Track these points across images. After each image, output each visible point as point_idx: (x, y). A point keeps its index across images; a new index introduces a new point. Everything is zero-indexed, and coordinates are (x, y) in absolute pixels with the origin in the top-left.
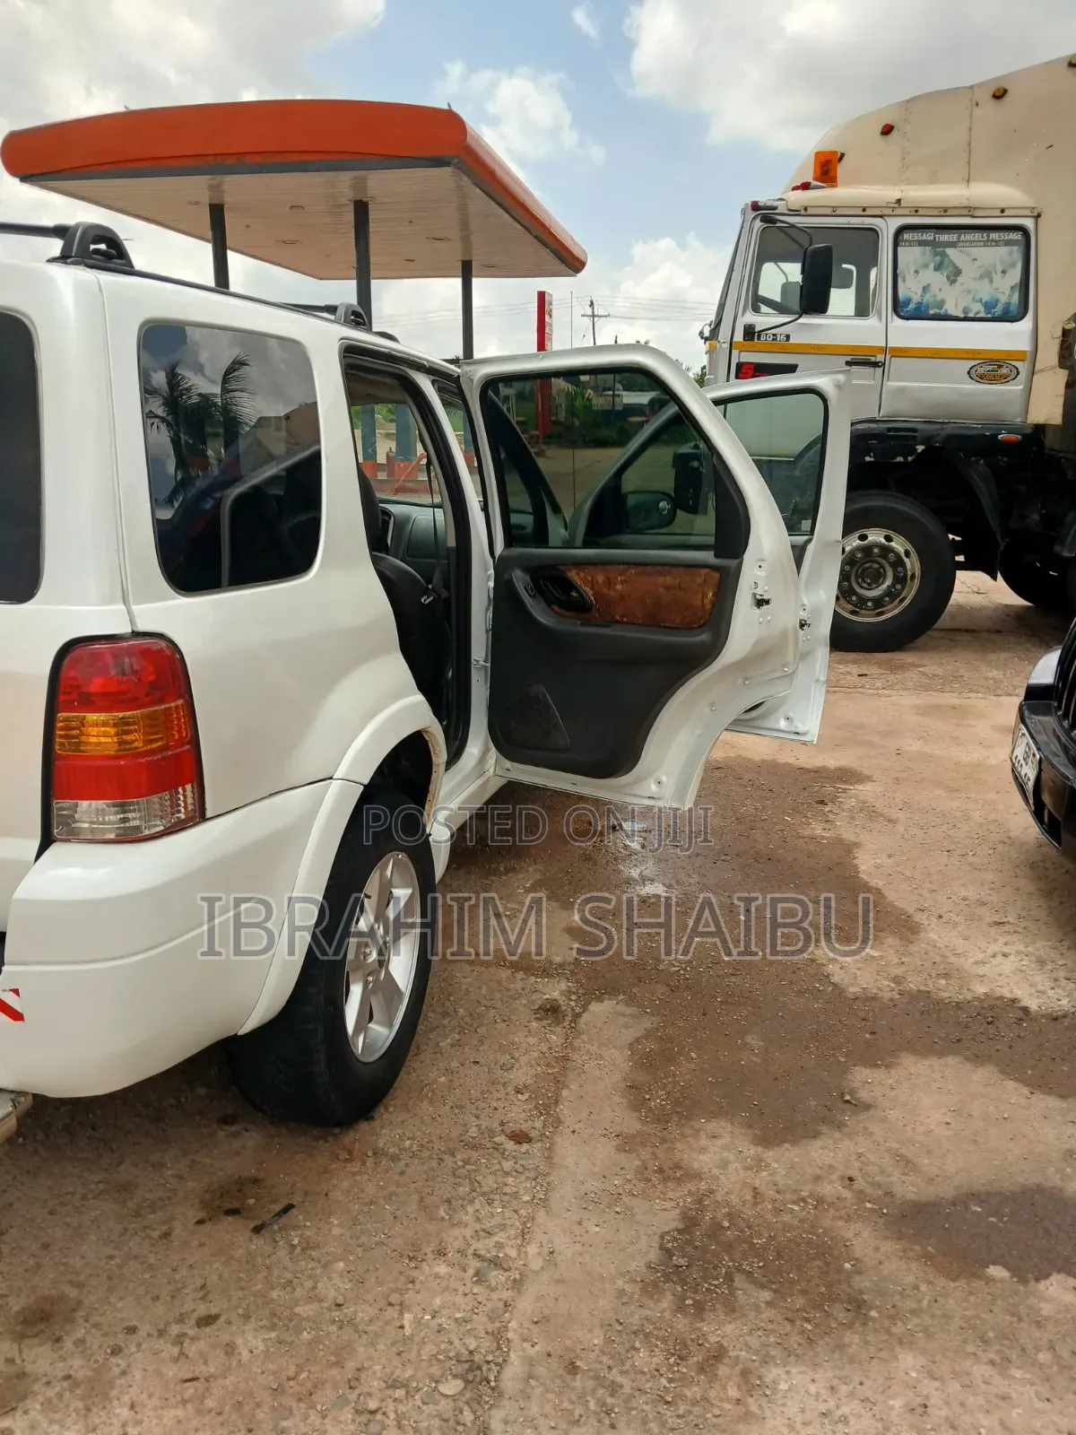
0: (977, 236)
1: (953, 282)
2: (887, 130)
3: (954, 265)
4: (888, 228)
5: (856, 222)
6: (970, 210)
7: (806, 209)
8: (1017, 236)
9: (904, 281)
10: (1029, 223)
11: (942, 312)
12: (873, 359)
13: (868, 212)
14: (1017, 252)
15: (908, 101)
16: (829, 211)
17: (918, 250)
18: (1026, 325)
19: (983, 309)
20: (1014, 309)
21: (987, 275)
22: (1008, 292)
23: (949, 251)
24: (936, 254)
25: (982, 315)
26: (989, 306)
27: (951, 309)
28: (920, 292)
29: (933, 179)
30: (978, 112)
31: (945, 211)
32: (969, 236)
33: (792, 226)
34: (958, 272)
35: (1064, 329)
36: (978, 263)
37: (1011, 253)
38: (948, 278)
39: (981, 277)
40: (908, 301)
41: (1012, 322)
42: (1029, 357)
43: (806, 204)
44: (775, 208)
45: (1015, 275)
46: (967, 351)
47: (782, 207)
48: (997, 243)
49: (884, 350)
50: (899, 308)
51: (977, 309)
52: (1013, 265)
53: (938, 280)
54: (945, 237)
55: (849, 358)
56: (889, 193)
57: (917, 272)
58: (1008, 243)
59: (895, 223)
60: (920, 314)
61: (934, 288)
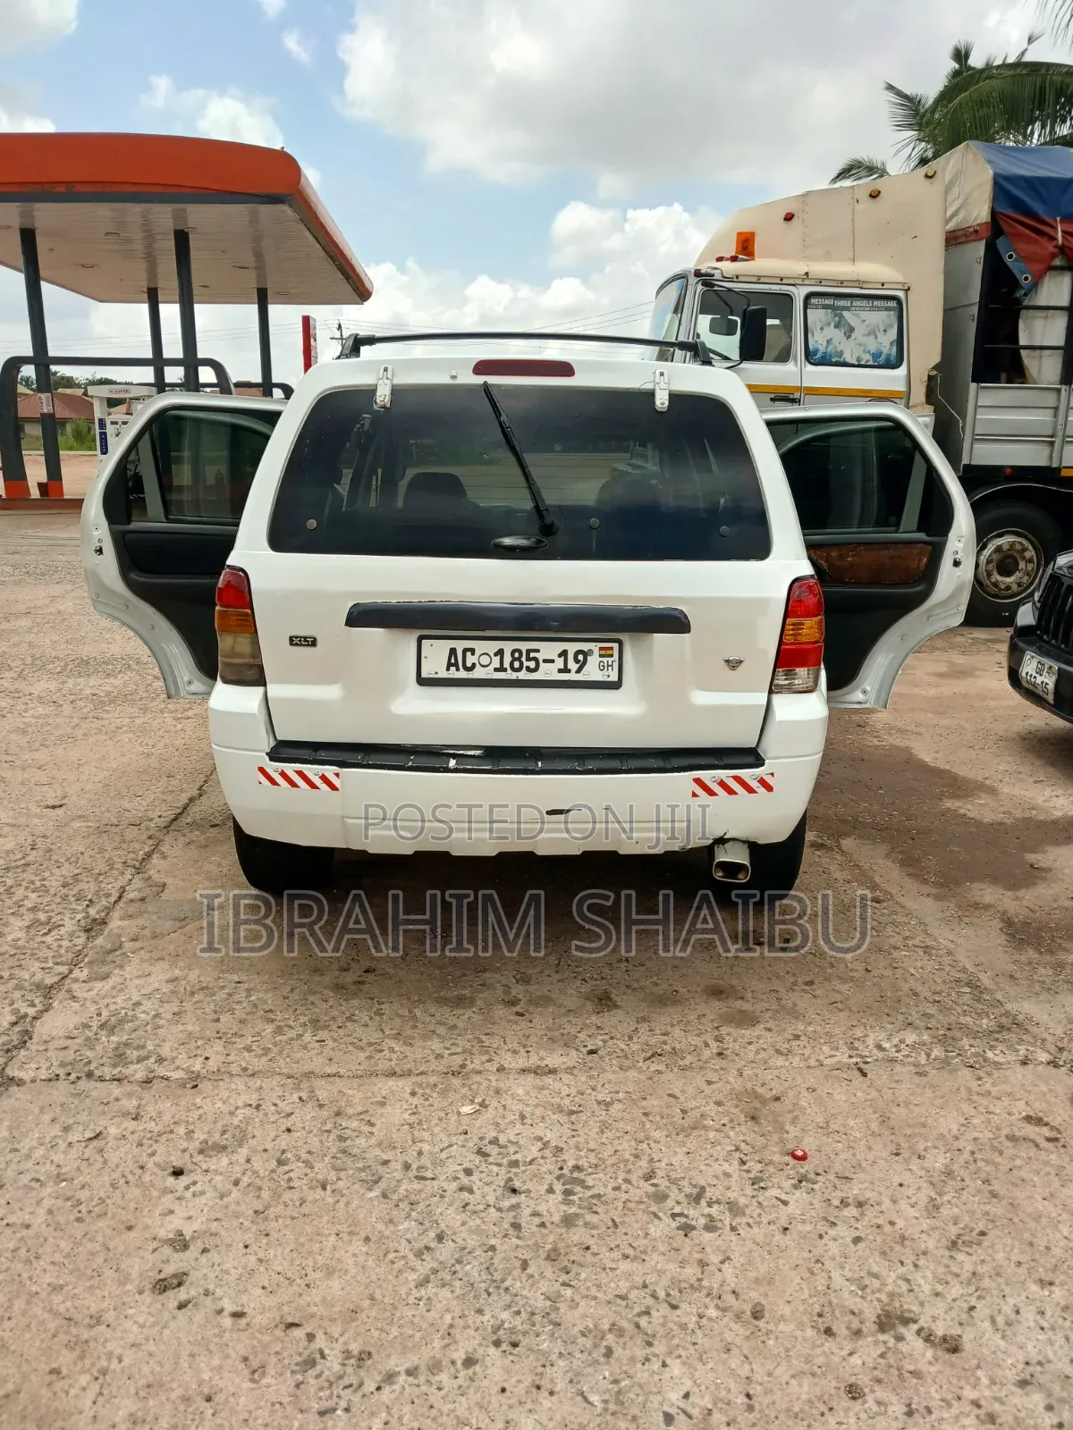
0: (864, 303)
1: (849, 337)
2: (789, 218)
3: (850, 325)
4: (799, 294)
5: (775, 289)
6: (859, 283)
7: (737, 277)
8: (893, 304)
9: (813, 335)
10: (901, 294)
11: (842, 360)
12: (791, 396)
13: (784, 281)
14: (893, 315)
15: (803, 195)
16: (754, 280)
17: (822, 312)
18: (902, 371)
19: (871, 358)
20: (893, 358)
21: (872, 333)
22: (888, 346)
23: (845, 314)
24: (836, 315)
25: (871, 363)
26: (876, 356)
27: (848, 358)
28: (825, 344)
29: (828, 257)
30: (859, 207)
31: (841, 283)
32: (858, 303)
33: (730, 290)
34: (852, 330)
35: (929, 376)
36: (866, 323)
37: (889, 316)
38: (845, 334)
39: (869, 334)
40: (817, 351)
41: (893, 368)
42: (905, 396)
43: (738, 273)
44: (713, 275)
45: (893, 333)
46: (861, 391)
47: (717, 275)
48: (879, 309)
49: (799, 389)
50: (810, 356)
51: (867, 358)
52: (891, 326)
53: (837, 335)
54: (842, 303)
55: (773, 396)
56: (799, 268)
57: (822, 329)
58: (887, 309)
59: (803, 291)
60: (825, 361)
61: (835, 342)
